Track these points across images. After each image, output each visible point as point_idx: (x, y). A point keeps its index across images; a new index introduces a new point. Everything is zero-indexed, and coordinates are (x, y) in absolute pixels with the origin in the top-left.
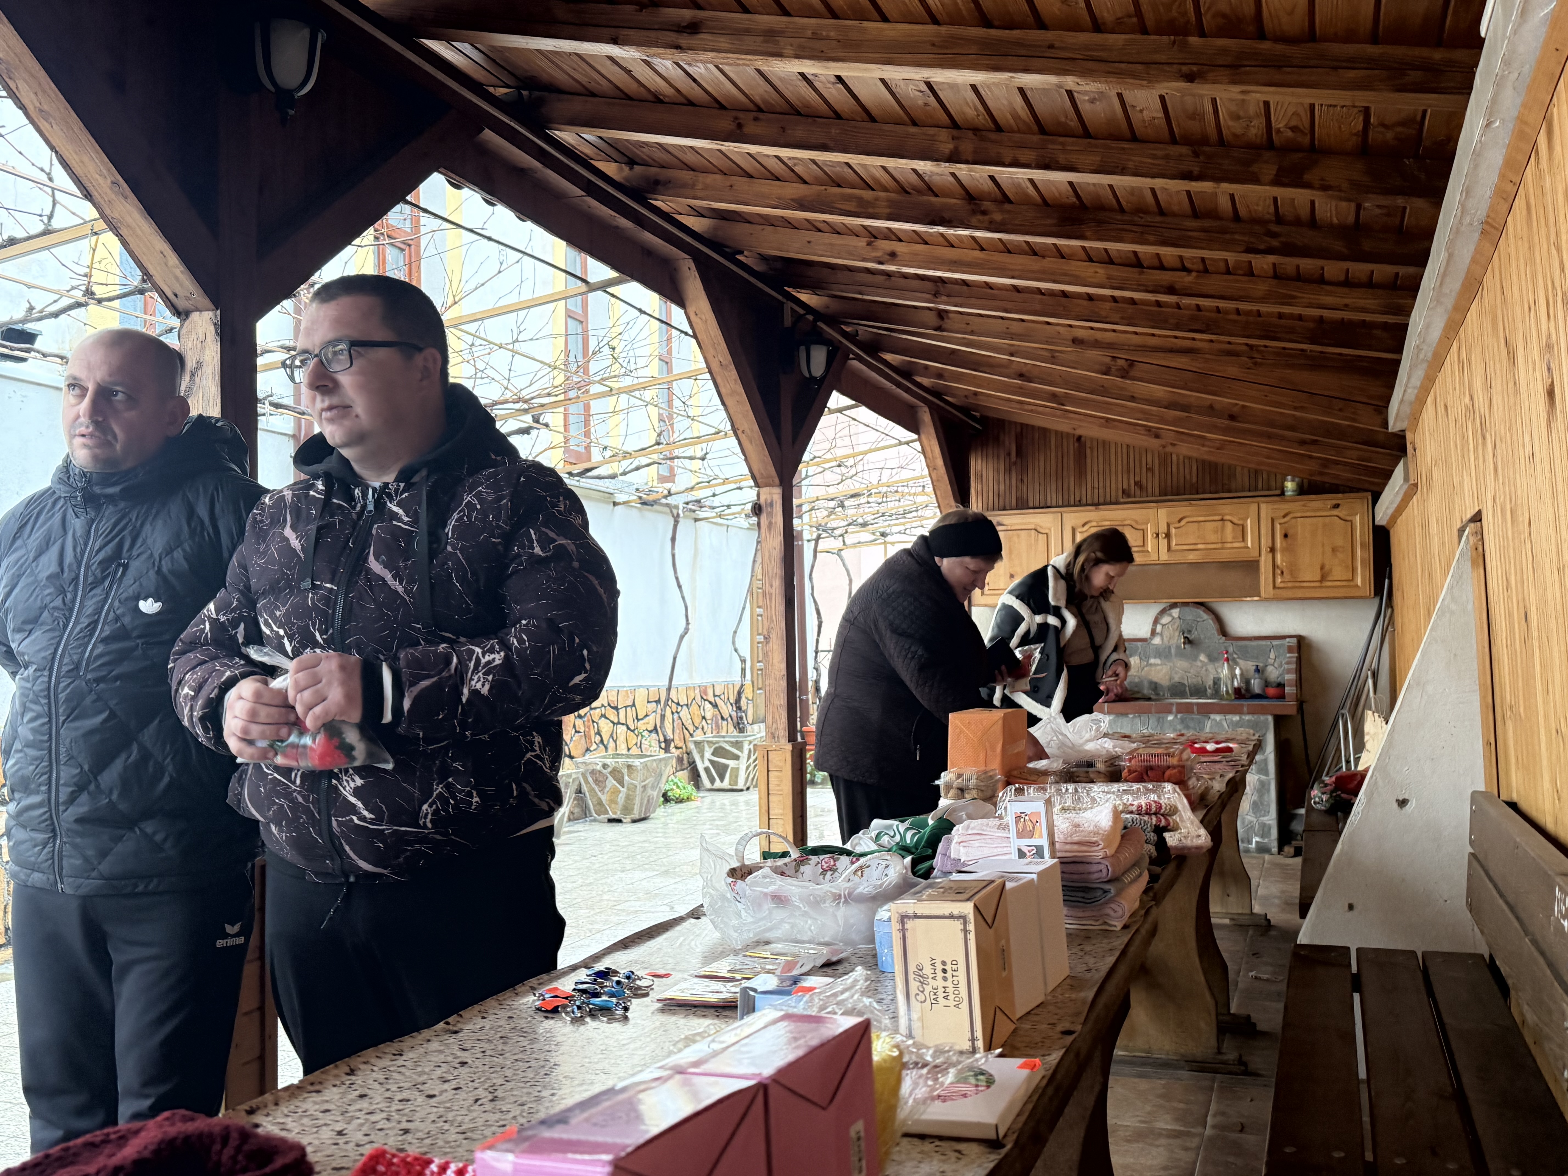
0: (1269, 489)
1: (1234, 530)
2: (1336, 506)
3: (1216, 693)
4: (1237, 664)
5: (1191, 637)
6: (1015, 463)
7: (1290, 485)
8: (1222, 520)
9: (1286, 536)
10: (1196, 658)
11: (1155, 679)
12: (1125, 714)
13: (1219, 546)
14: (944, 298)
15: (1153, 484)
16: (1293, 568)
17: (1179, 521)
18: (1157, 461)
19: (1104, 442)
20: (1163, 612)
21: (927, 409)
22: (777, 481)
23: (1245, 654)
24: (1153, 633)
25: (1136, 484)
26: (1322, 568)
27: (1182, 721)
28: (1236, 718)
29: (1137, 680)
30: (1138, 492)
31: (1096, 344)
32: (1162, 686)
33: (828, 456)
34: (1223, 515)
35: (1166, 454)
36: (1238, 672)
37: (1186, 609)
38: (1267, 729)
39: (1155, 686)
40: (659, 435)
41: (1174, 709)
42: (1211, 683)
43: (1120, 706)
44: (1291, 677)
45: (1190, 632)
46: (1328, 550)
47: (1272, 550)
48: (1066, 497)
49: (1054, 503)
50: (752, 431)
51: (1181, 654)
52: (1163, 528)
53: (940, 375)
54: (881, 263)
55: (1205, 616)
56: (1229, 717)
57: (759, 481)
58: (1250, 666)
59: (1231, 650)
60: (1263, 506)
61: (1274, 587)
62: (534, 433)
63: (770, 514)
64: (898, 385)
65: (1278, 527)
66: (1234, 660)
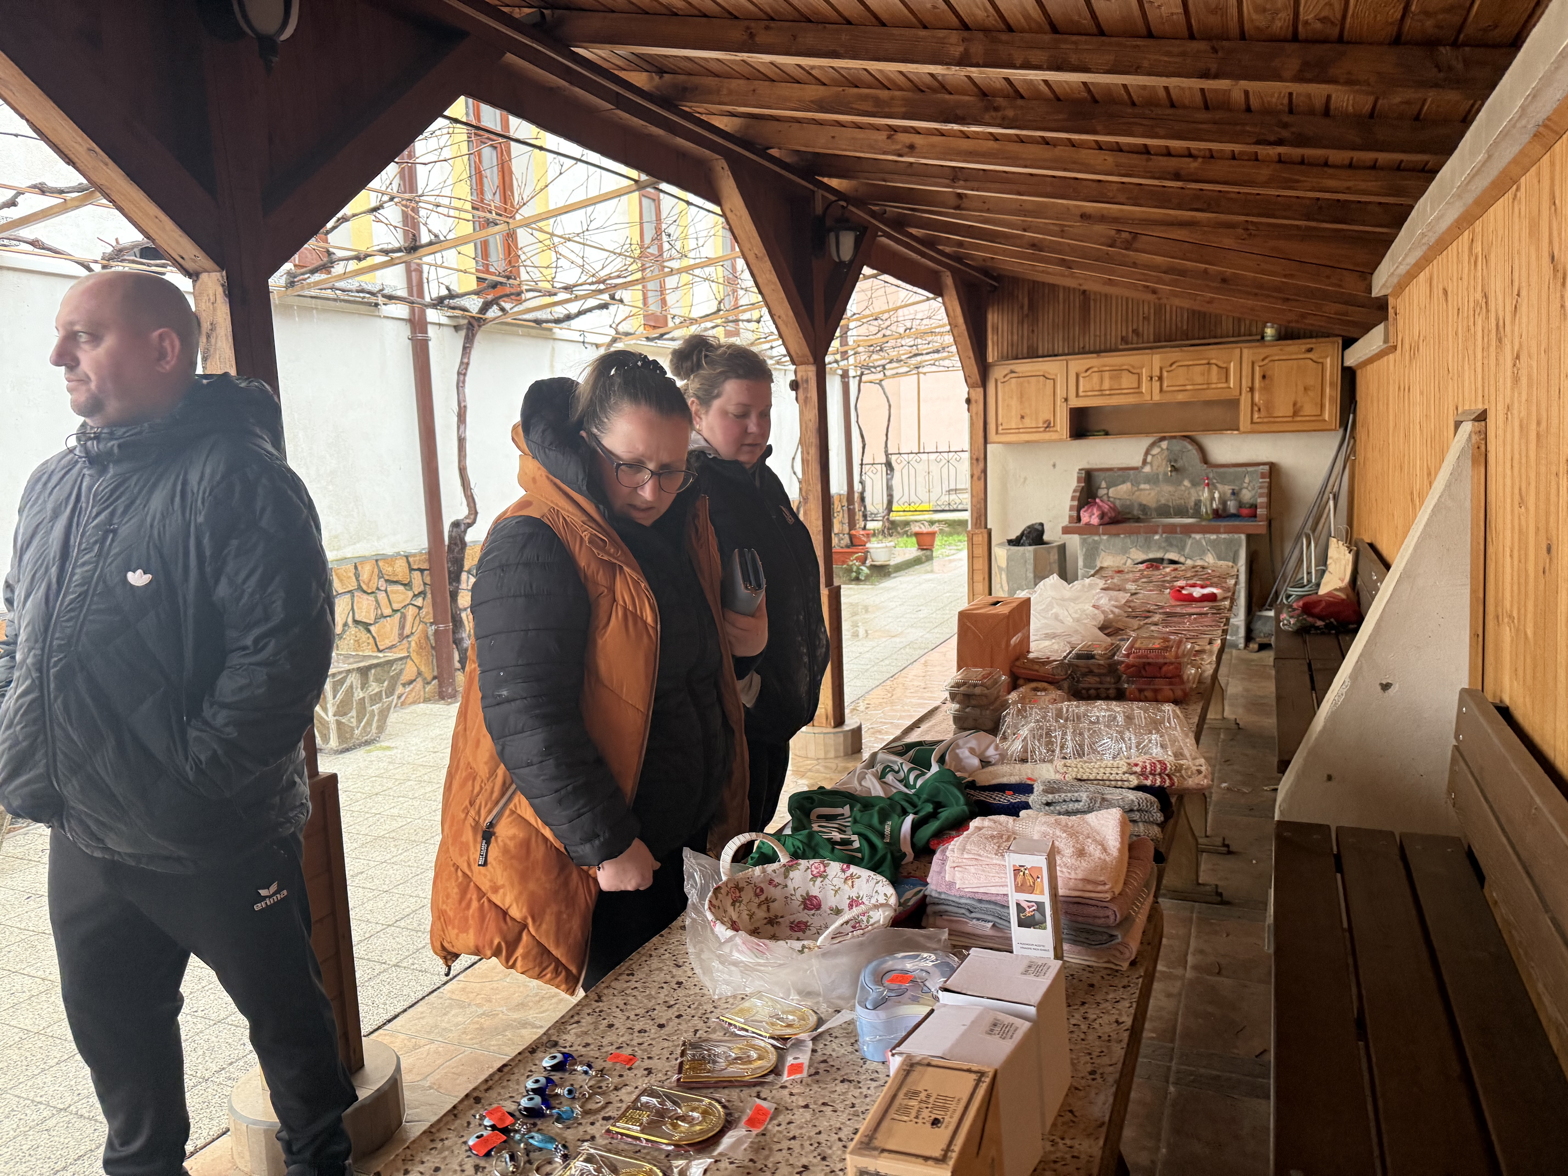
0: (1250, 335)
1: (1218, 373)
2: (1310, 350)
3: (1197, 513)
4: (1216, 488)
5: (1177, 465)
6: (1027, 316)
7: (1269, 332)
8: (1208, 363)
9: (1264, 377)
10: (1180, 483)
11: (1144, 502)
12: (1118, 535)
13: (1205, 386)
14: (962, 183)
15: (1148, 331)
16: (1269, 405)
17: (1171, 365)
18: (1152, 311)
19: (1106, 295)
20: (1153, 445)
21: (949, 273)
22: (811, 360)
23: (1223, 480)
24: (1145, 462)
25: (1133, 331)
26: (1295, 404)
27: (1167, 540)
28: (1214, 537)
29: (1128, 503)
30: (1135, 339)
31: (1103, 219)
32: (1150, 508)
33: (867, 312)
34: (1209, 359)
35: (1160, 305)
36: (1217, 495)
37: (1174, 441)
38: (1240, 546)
39: (1144, 508)
40: (720, 303)
41: (1160, 530)
42: (1192, 504)
43: (1113, 528)
44: (1262, 500)
45: (1176, 461)
46: (1301, 388)
47: (1252, 389)
48: (1071, 344)
49: (1060, 352)
50: (787, 316)
51: (1167, 480)
52: (1156, 372)
53: (960, 244)
54: (900, 155)
55: (1190, 447)
56: (1207, 536)
57: (796, 359)
58: (1227, 489)
59: (1211, 475)
60: (1245, 351)
61: (1252, 422)
62: (611, 307)
63: (806, 390)
64: (923, 255)
65: (1257, 369)
66: (1213, 484)
